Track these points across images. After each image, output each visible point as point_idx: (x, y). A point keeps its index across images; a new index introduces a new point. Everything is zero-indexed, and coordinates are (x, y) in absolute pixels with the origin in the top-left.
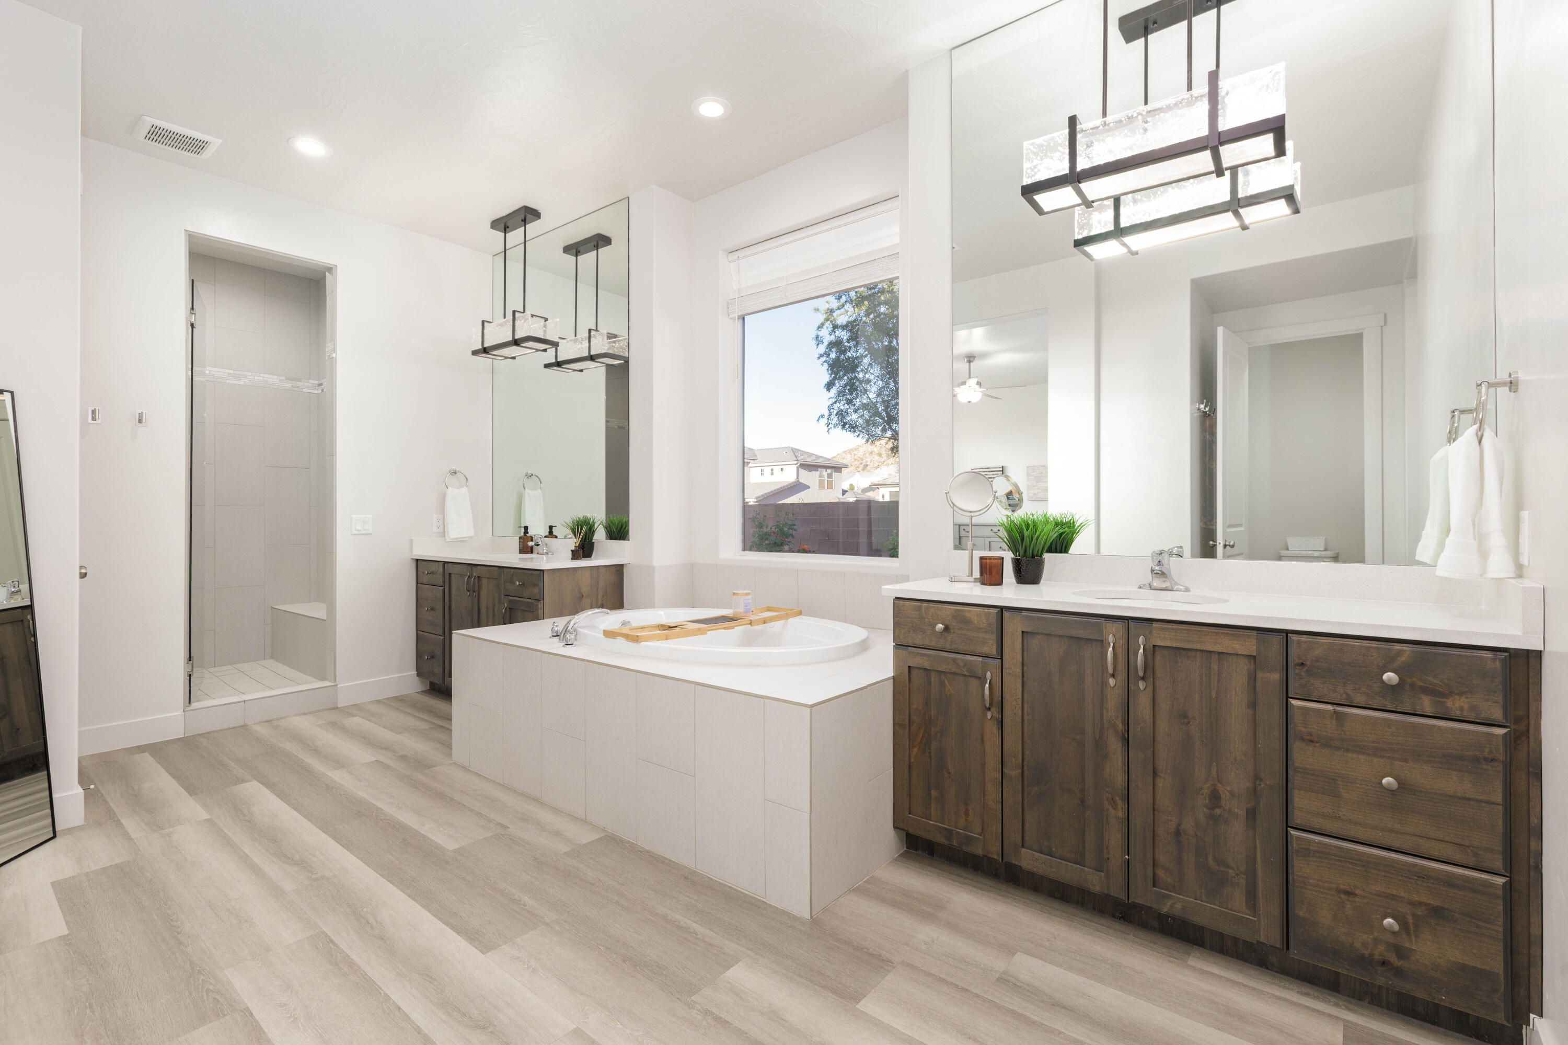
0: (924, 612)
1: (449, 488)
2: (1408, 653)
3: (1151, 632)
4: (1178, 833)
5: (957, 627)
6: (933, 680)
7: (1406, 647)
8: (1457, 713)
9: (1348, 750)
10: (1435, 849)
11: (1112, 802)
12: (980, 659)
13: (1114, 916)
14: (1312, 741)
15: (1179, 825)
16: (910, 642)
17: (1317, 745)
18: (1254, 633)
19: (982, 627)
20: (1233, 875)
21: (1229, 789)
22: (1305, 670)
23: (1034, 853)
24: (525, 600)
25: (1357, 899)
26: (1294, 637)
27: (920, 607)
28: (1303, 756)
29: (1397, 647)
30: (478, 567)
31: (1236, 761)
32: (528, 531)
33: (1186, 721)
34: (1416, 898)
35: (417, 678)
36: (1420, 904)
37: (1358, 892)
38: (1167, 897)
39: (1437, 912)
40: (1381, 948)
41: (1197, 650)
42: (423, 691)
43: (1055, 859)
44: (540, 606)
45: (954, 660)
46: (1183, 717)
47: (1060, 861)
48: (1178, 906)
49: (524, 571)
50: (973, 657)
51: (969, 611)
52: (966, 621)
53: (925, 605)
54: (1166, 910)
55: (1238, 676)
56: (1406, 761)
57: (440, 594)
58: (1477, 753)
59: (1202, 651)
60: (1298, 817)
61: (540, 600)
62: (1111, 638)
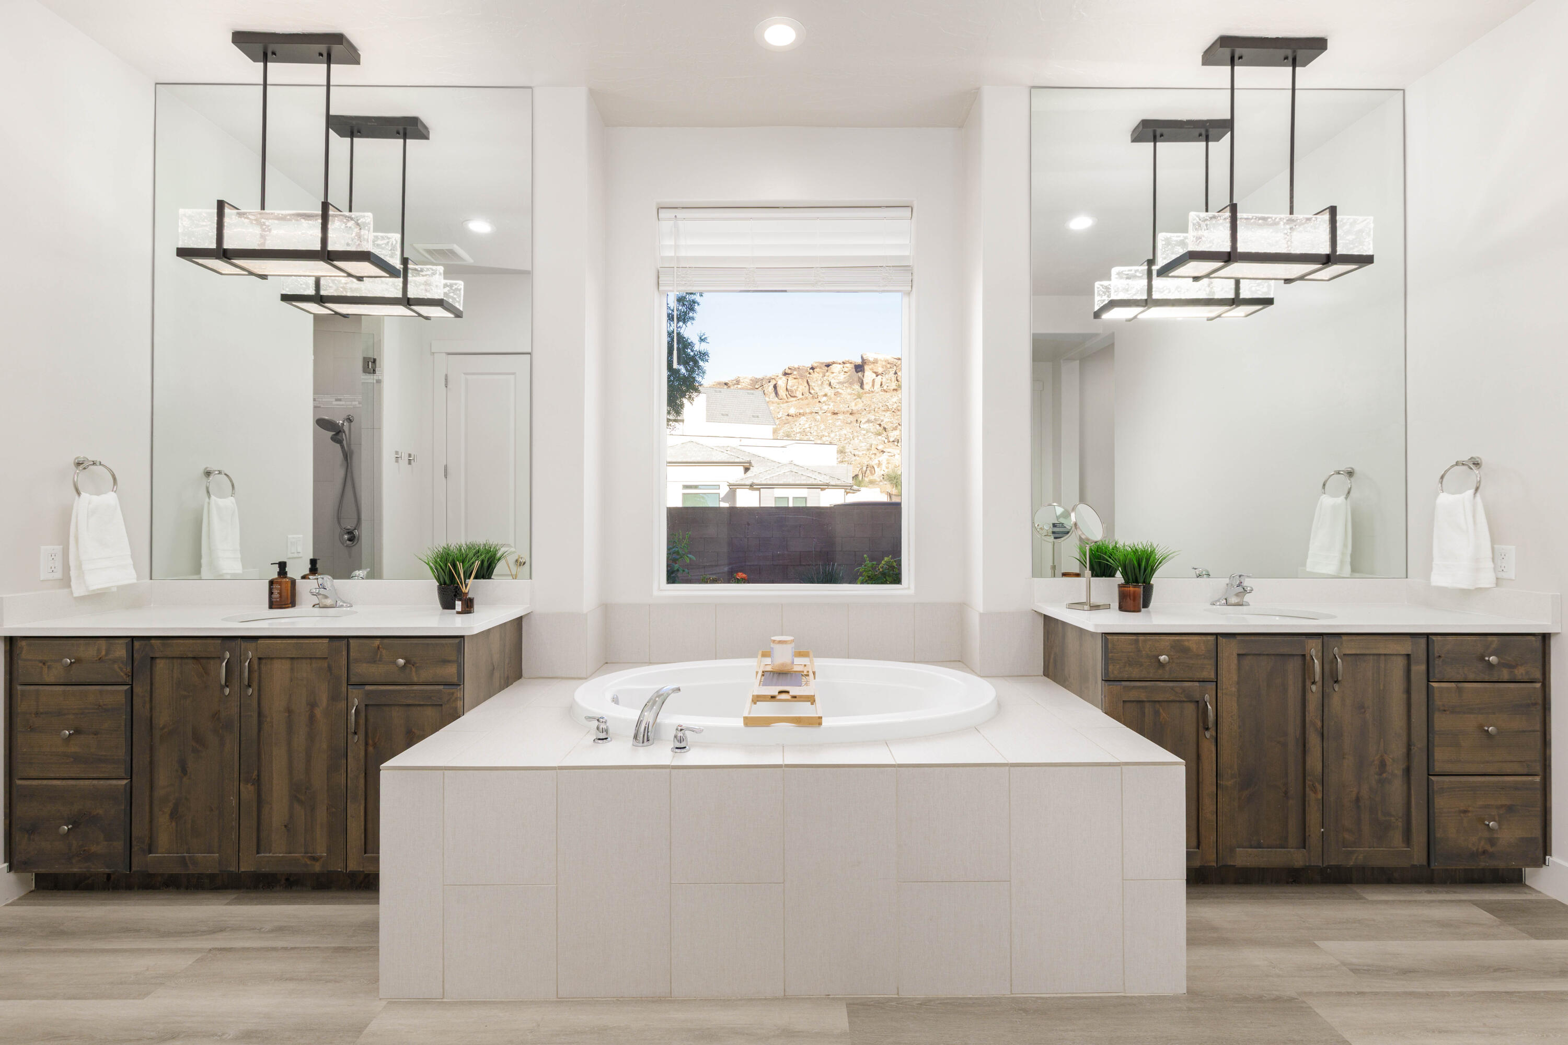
0: (1140, 645)
1: (83, 494)
2: (1496, 642)
3: (1342, 644)
4: (1358, 799)
5: (1175, 657)
6: (1147, 710)
7: (1494, 638)
8: (1519, 678)
9: (1464, 713)
10: (1508, 768)
11: (1313, 788)
12: (1197, 684)
13: (1288, 883)
14: (1445, 711)
15: (1358, 793)
16: (1125, 676)
17: (1448, 712)
18: (1408, 638)
19: (1201, 654)
20: (1394, 821)
21: (1391, 757)
22: (1441, 660)
23: (1247, 849)
24: (415, 687)
25: (1470, 814)
26: (1434, 638)
27: (1137, 641)
28: (1441, 722)
29: (1490, 638)
30: (260, 641)
31: (1396, 734)
32: (287, 570)
33: (1363, 710)
34: (1499, 803)
35: (12, 876)
36: (1502, 806)
37: (1470, 809)
38: (1352, 852)
39: (1510, 809)
40: (1483, 843)
41: (1370, 655)
42: (20, 899)
43: (1265, 850)
44: (459, 694)
45: (1172, 688)
46: (1361, 708)
47: (1269, 850)
48: (1361, 857)
49: (415, 641)
50: (1190, 683)
51: (1188, 640)
52: (1185, 650)
53: (1141, 638)
54: (1352, 863)
55: (1397, 669)
56: (1494, 713)
57: (122, 699)
58: (1529, 701)
59: (1374, 655)
60: (1438, 768)
61: (460, 685)
62: (1313, 652)
